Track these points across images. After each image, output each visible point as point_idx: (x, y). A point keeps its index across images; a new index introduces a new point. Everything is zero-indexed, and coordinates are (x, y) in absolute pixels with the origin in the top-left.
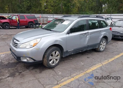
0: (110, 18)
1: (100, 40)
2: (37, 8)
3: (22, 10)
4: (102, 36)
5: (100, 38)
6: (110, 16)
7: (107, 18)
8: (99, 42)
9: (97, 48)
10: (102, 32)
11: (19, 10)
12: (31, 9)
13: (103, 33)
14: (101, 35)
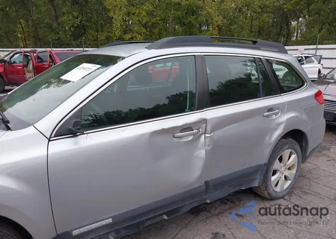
0: (315, 55)
1: (267, 151)
2: (102, 31)
3: (59, 39)
4: (278, 133)
5: (267, 139)
6: (313, 52)
7: (306, 57)
8: (264, 160)
9: (257, 185)
10: (276, 114)
11: (51, 37)
12: (84, 33)
13: (284, 118)
14: (276, 129)
